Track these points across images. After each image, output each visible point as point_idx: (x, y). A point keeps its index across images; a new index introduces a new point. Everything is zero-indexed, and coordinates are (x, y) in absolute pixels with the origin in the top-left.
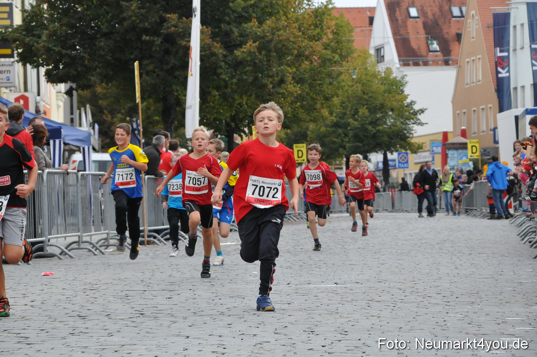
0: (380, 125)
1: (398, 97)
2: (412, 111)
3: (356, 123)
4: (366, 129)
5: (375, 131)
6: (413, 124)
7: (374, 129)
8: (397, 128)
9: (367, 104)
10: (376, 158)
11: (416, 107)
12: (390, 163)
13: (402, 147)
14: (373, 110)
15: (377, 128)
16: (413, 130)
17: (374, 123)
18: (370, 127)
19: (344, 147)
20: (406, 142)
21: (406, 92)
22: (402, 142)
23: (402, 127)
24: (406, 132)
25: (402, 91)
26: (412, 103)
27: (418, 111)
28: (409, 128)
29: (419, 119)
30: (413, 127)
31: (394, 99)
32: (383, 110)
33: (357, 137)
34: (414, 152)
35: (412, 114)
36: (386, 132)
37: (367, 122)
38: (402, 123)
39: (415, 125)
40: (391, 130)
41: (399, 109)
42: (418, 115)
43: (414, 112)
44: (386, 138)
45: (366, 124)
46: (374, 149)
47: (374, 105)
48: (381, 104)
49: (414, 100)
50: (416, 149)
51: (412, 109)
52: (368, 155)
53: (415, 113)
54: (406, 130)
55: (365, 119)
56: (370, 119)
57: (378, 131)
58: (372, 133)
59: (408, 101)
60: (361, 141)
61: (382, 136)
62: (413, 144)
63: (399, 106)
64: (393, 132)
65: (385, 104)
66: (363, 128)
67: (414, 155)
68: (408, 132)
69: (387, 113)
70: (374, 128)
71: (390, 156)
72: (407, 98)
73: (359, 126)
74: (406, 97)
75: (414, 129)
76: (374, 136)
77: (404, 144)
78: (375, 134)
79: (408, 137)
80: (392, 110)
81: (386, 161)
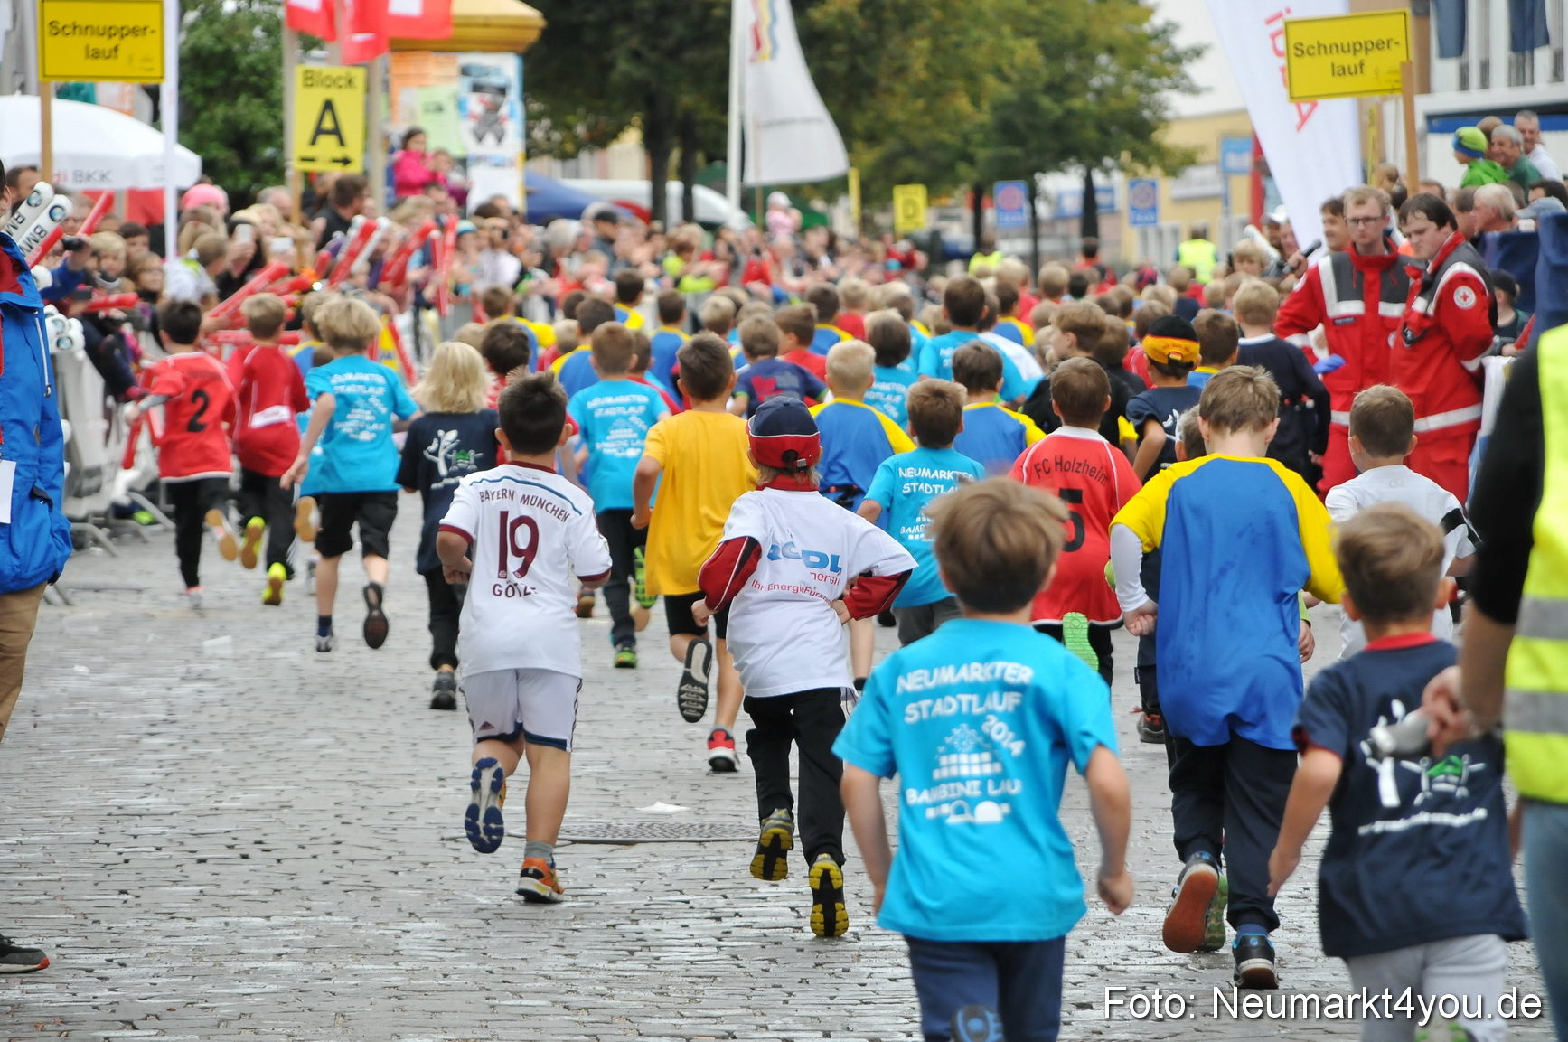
0: (1073, 95)
1: (1129, 12)
2: (1166, 52)
3: (1005, 87)
4: (1033, 108)
5: (1058, 110)
6: (1171, 88)
7: (1057, 107)
8: (1124, 103)
9: (1036, 33)
10: (1063, 185)
11: (1180, 41)
12: (1101, 199)
13: (1136, 156)
14: (1055, 50)
15: (1067, 104)
16: (1167, 108)
17: (1058, 88)
18: (1045, 102)
19: (970, 160)
20: (1149, 143)
22: (1138, 145)
23: (1137, 99)
24: (1148, 113)
26: (1169, 28)
27: (1185, 52)
28: (1157, 100)
29: (1186, 76)
30: (1169, 98)
31: (1116, 17)
32: (1084, 49)
33: (1007, 130)
34: (1173, 171)
35: (1168, 59)
36: (1091, 114)
37: (1039, 85)
38: (1138, 86)
39: (1174, 93)
40: (1105, 108)
41: (1129, 47)
42: (1186, 63)
43: (1174, 54)
44: (1091, 134)
45: (1036, 91)
46: (1056, 162)
47: (1059, 36)
48: (1077, 33)
49: (1175, 21)
50: (1178, 164)
51: (1168, 45)
52: (1037, 176)
53: (1177, 58)
54: (1148, 106)
55: (1030, 75)
56: (1046, 76)
57: (1070, 113)
58: (1053, 117)
59: (1157, 21)
60: (1019, 140)
61: (1082, 127)
62: (1167, 147)
63: (1129, 39)
64: (1111, 113)
65: (1089, 33)
66: (1027, 105)
67: (1173, 180)
68: (1154, 114)
69: (1093, 59)
70: (1057, 101)
71: (1099, 179)
72: (1152, 14)
73: (1017, 97)
74: (1150, 11)
75: (1172, 103)
76: (1058, 128)
77: (1143, 148)
78: (1060, 120)
79: (1153, 129)
80: (1110, 50)
81: (1089, 192)
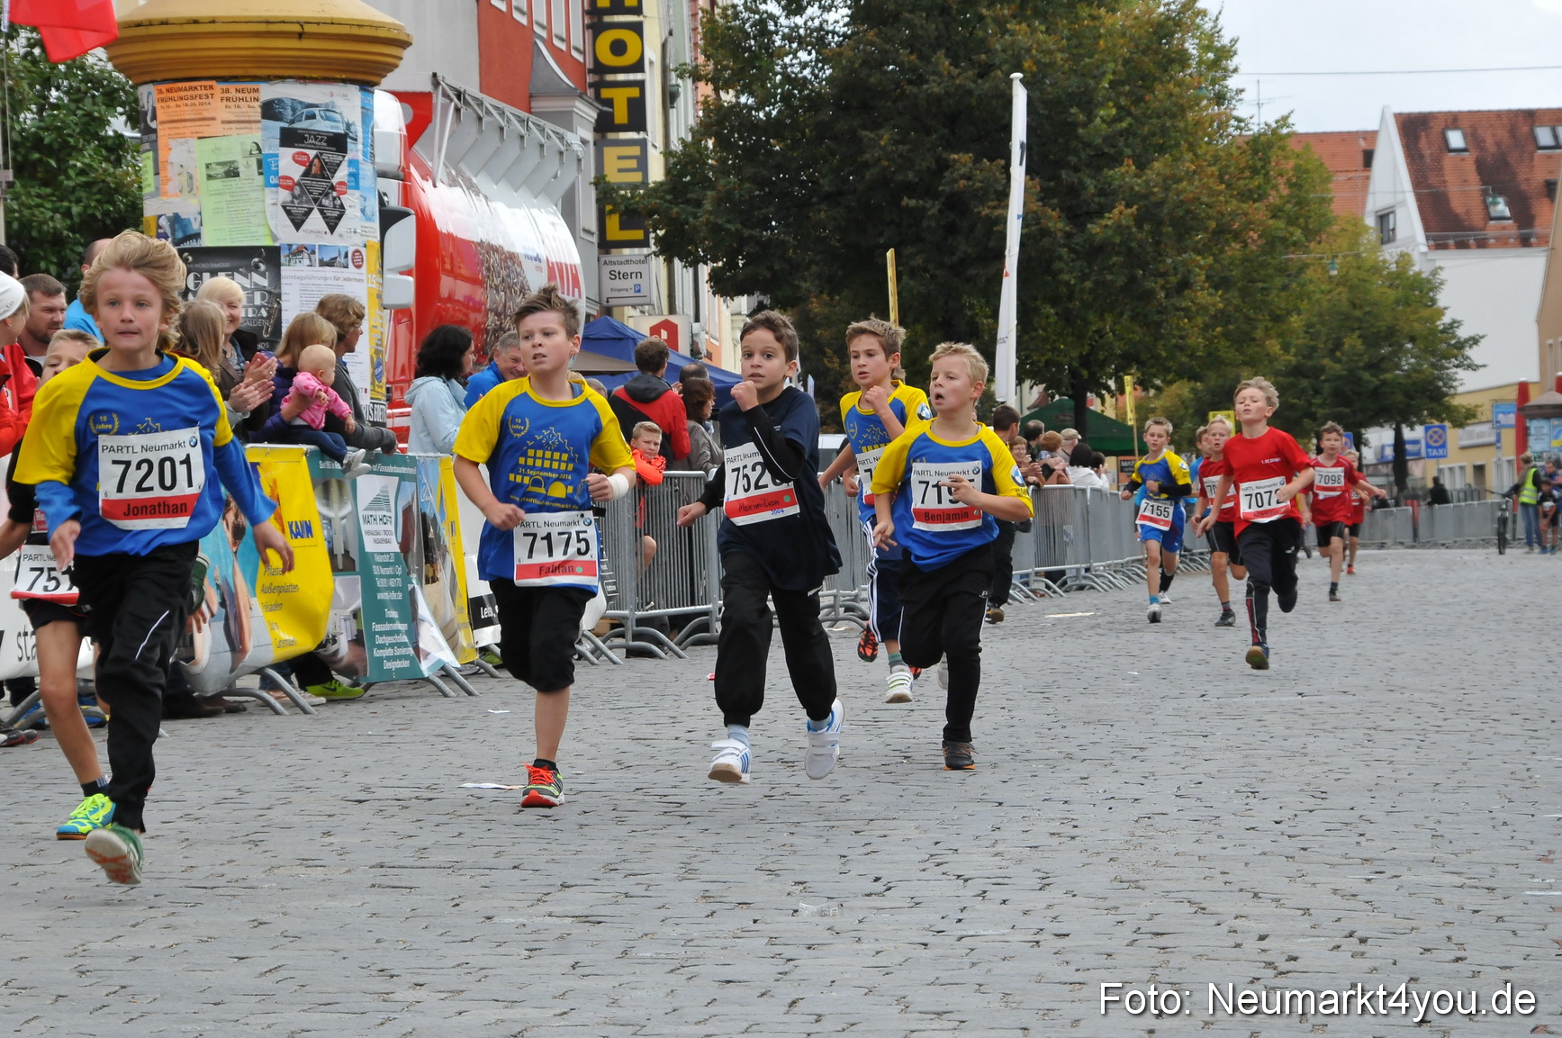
0: (1386, 371)
1: (1426, 313)
2: (1453, 342)
3: (1337, 366)
4: (1360, 379)
5: (1375, 382)
6: (1457, 366)
7: (1374, 379)
8: (1422, 376)
9: (1359, 329)
10: (1380, 438)
11: (1463, 333)
12: (1408, 447)
13: (1433, 414)
14: (1372, 340)
15: (1382, 377)
16: (1455, 380)
17: (1375, 366)
18: (1366, 376)
20: (1442, 405)
21: (1441, 303)
22: (1433, 405)
23: (1433, 374)
24: (1441, 384)
25: (1433, 301)
26: (1454, 324)
27: (1466, 341)
28: (1447, 374)
29: (1468, 358)
30: (1456, 373)
31: (1416, 316)
32: (1394, 339)
33: (1339, 396)
34: (1459, 424)
35: (1455, 346)
36: (1400, 384)
37: (1361, 364)
38: (1433, 365)
39: (1459, 370)
40: (1410, 381)
41: (1426, 338)
42: (1467, 349)
43: (1458, 342)
44: (1399, 398)
45: (1359, 368)
46: (1375, 419)
47: (1375, 330)
48: (1389, 328)
49: (1458, 318)
50: (1462, 418)
51: (1454, 336)
52: (1363, 431)
53: (1461, 345)
54: (1441, 379)
55: (1355, 358)
56: (1366, 358)
57: (1384, 383)
58: (1372, 386)
59: (1446, 319)
60: (1348, 403)
61: (1393, 393)
62: (1455, 407)
63: (1426, 332)
64: (1414, 384)
65: (1397, 328)
66: (1352, 377)
67: (1459, 431)
68: (1445, 385)
69: (1401, 346)
70: (1372, 375)
71: (1407, 434)
72: (1443, 314)
73: (1345, 373)
74: (1441, 312)
75: (1458, 377)
76: (1375, 393)
77: (1438, 409)
78: (1377, 388)
79: (1446, 395)
80: (1412, 339)
81: (1399, 443)
